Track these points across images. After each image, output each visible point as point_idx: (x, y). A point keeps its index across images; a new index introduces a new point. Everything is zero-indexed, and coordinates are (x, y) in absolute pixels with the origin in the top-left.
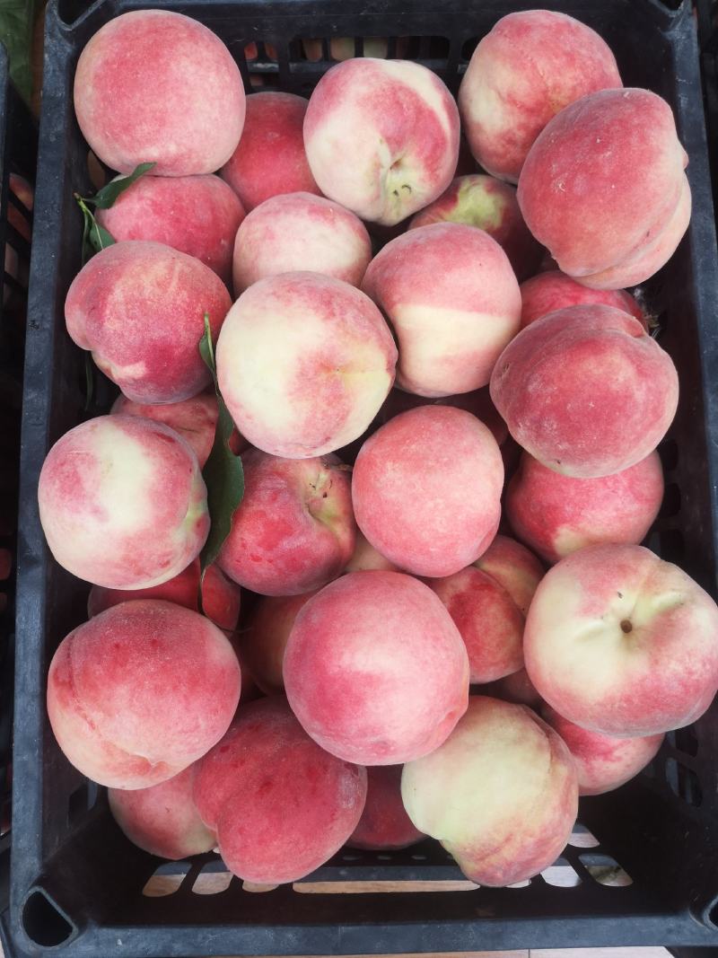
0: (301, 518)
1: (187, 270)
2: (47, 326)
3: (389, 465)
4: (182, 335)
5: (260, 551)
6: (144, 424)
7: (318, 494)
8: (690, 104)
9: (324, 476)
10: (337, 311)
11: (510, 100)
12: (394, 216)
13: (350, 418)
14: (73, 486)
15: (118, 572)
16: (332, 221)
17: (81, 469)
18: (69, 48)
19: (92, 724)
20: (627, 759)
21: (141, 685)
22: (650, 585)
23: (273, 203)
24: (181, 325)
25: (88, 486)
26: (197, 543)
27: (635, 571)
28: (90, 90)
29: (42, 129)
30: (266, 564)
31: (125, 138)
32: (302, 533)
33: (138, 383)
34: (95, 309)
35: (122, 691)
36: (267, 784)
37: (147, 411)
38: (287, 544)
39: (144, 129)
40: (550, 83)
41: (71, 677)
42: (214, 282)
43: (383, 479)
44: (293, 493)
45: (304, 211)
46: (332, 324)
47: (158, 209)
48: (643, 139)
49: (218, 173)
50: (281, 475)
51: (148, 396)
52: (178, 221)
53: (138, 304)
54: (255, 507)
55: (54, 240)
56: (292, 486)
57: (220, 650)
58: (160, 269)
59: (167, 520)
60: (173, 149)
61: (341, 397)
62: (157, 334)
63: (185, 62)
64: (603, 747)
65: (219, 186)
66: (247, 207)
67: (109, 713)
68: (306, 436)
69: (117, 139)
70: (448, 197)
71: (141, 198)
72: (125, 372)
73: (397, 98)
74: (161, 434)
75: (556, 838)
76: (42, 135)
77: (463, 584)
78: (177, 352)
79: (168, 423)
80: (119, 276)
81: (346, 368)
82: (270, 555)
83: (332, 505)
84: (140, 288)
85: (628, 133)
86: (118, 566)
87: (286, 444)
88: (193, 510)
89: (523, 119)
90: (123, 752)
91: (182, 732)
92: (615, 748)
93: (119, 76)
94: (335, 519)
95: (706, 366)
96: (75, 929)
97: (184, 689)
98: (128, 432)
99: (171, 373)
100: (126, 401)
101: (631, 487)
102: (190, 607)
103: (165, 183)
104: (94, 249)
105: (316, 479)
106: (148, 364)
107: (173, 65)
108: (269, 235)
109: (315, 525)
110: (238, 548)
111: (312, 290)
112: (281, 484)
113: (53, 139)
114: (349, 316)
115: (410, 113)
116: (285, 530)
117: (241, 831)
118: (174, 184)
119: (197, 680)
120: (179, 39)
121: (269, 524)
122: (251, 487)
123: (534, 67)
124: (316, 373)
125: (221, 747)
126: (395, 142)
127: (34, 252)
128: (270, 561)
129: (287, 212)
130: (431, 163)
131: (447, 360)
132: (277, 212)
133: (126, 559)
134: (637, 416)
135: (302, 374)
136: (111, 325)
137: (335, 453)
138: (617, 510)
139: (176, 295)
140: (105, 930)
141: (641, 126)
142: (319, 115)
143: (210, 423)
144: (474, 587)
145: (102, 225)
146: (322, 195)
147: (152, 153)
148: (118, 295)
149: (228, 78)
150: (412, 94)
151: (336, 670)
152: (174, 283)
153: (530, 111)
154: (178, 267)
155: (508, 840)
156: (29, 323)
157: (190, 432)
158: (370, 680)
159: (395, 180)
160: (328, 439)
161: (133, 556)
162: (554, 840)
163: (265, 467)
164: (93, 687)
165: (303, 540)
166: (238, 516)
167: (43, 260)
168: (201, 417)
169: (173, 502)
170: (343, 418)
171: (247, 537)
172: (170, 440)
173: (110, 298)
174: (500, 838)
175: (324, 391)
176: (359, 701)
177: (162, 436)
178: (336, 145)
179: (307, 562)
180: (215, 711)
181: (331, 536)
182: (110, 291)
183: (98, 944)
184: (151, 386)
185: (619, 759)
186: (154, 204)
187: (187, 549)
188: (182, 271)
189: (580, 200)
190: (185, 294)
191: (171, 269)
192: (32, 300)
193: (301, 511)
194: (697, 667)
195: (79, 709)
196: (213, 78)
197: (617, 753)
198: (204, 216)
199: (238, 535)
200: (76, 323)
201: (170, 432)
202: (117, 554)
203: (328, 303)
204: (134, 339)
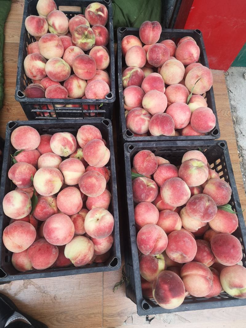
0: (47, 206)
1: (29, 167)
2: (5, 176)
3: (62, 196)
4: (28, 177)
5: (40, 212)
6: (21, 191)
7: (51, 202)
8: (111, 139)
9: (52, 199)
10: (52, 173)
11: (82, 139)
12: (66, 156)
13: (55, 189)
14: (9, 201)
15: (16, 215)
16: (54, 157)
17: (11, 198)
18: (10, 131)
19: (11, 239)
20: (104, 245)
21: (19, 232)
22: (101, 213)
23: (44, 155)
24: (28, 176)
25: (12, 201)
26: (29, 211)
27: (99, 211)
28: (14, 139)
29: (5, 144)
30: (41, 214)
31: (19, 146)
32: (47, 208)
33: (20, 185)
34: (14, 173)
35: (16, 233)
36: (40, 250)
37: (21, 189)
38: (45, 210)
39: (22, 145)
40: (88, 137)
41: (7, 232)
42: (34, 168)
43: (61, 198)
44: (46, 202)
45: (50, 156)
46: (51, 175)
47: (25, 156)
48: (97, 148)
49: (36, 149)
50: (44, 199)
51: (22, 187)
52: (28, 158)
53: (21, 172)
54: (39, 204)
55: (7, 162)
56: (46, 201)
57: (32, 228)
58: (24, 167)
59: (25, 206)
60: (27, 147)
61: (52, 186)
62: (24, 177)
63: (30, 135)
64: (99, 243)
65: (36, 151)
66: (41, 154)
67: (13, 237)
68: (47, 192)
69: (18, 146)
70: (76, 152)
71: (22, 155)
72: (18, 183)
73: (64, 139)
74: (24, 193)
75: (88, 255)
76: (5, 145)
77: (75, 216)
78: (27, 180)
79: (25, 191)
80: (18, 168)
81: (53, 181)
82: (42, 212)
83: (54, 204)
84: (21, 170)
85: (95, 147)
86: (16, 214)
87: (44, 193)
88: (29, 205)
89: (84, 142)
90: (16, 244)
91: (25, 240)
92: (101, 243)
93: (18, 137)
94: (54, 206)
95: (113, 179)
96: (6, 275)
97: (26, 233)
98: (18, 193)
99: (26, 183)
100: (18, 188)
101: (103, 199)
102: (28, 222)
103: (26, 152)
104: (13, 164)
105: (51, 200)
106: (22, 182)
107: (28, 136)
108: (44, 160)
109: (50, 207)
110: (36, 212)
111: (48, 170)
112: (44, 200)
113: (7, 146)
114: (54, 174)
115: (66, 141)
116: (45, 208)
117: (35, 257)
118: (28, 152)
119: (28, 232)
120: (29, 131)
121: (42, 207)
122: (39, 201)
123: (85, 135)
124: (49, 182)
125: (32, 245)
126: (64, 146)
127: (3, 164)
128: (42, 213)
129: (47, 156)
130: (71, 148)
131: (71, 179)
132: (45, 156)
133: (17, 212)
134: (97, 187)
135: (46, 182)
136: (16, 176)
137: (54, 195)
138: (101, 202)
139: (27, 171)
140: (11, 276)
141: (97, 146)
142: (52, 142)
143: (33, 191)
144: (77, 216)
145: (15, 159)
146: (53, 153)
147: (24, 148)
148: (17, 171)
149: (37, 136)
150: (67, 139)
151: (50, 228)
152: (27, 169)
153: (85, 141)
154: (28, 166)
155: (79, 255)
156: (2, 176)
157: (29, 193)
158: (56, 228)
159: (65, 150)
160: (51, 192)
161: (18, 212)
162: (87, 256)
163: (42, 198)
164: (11, 233)
165: (48, 209)
166: (36, 206)
167: (5, 165)
168: (31, 190)
169: (25, 203)
170: (53, 189)
171: (38, 209)
172: (25, 194)
173: (16, 172)
174: (78, 255)
175: (50, 185)
176: (54, 232)
177: (23, 193)
178: (54, 146)
179: (48, 213)
180: (31, 237)
181: (53, 209)
182: (16, 171)
183: (10, 278)
184: (22, 185)
185: (102, 245)
186: (24, 155)
187: (27, 212)
188: (28, 167)
189: (89, 156)
190: (28, 171)
191: (26, 167)
192: (3, 172)
193: (48, 205)
194: (106, 224)
195: (9, 237)
196: (34, 136)
197: (102, 244)
198: (33, 157)
199: (36, 209)
200: (10, 176)
201: (25, 192)
202: (16, 212)
203: (51, 172)
204: (20, 178)
